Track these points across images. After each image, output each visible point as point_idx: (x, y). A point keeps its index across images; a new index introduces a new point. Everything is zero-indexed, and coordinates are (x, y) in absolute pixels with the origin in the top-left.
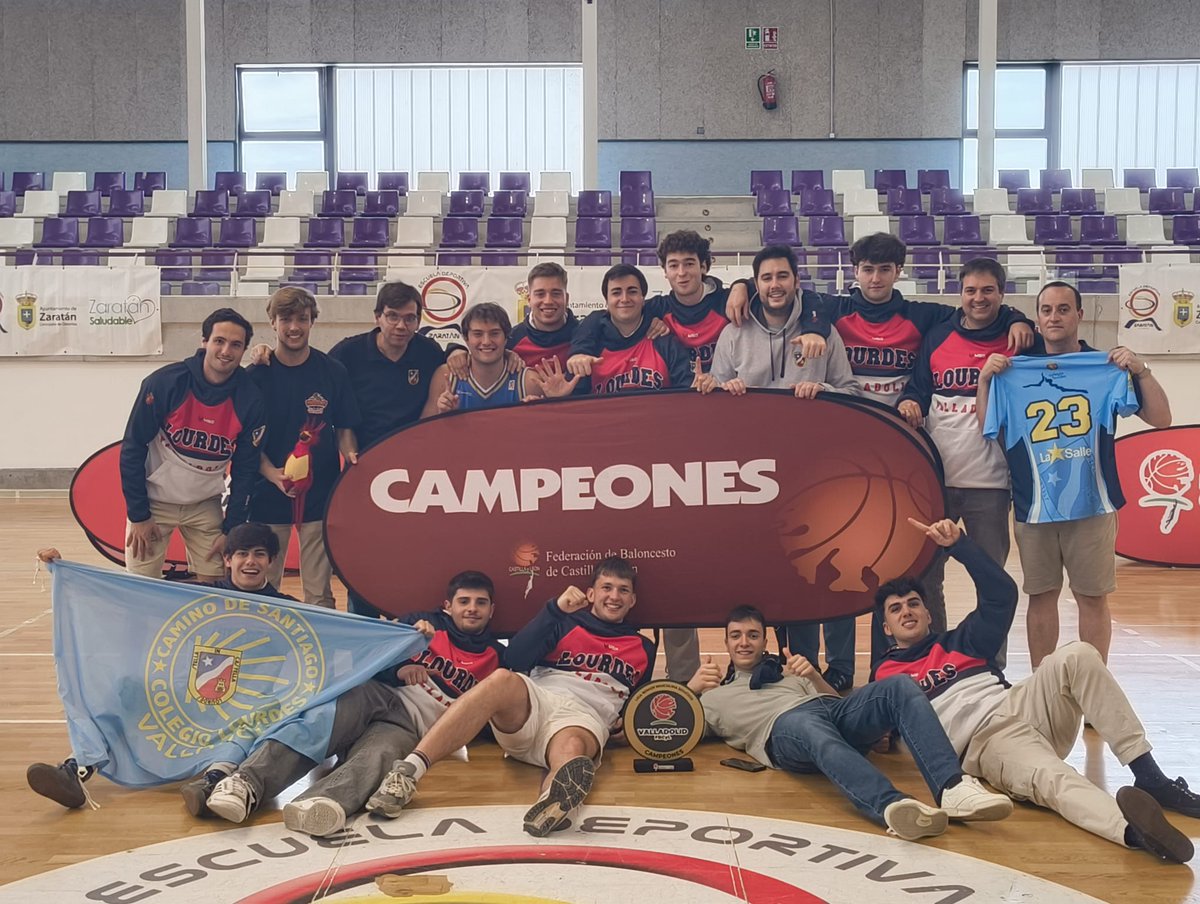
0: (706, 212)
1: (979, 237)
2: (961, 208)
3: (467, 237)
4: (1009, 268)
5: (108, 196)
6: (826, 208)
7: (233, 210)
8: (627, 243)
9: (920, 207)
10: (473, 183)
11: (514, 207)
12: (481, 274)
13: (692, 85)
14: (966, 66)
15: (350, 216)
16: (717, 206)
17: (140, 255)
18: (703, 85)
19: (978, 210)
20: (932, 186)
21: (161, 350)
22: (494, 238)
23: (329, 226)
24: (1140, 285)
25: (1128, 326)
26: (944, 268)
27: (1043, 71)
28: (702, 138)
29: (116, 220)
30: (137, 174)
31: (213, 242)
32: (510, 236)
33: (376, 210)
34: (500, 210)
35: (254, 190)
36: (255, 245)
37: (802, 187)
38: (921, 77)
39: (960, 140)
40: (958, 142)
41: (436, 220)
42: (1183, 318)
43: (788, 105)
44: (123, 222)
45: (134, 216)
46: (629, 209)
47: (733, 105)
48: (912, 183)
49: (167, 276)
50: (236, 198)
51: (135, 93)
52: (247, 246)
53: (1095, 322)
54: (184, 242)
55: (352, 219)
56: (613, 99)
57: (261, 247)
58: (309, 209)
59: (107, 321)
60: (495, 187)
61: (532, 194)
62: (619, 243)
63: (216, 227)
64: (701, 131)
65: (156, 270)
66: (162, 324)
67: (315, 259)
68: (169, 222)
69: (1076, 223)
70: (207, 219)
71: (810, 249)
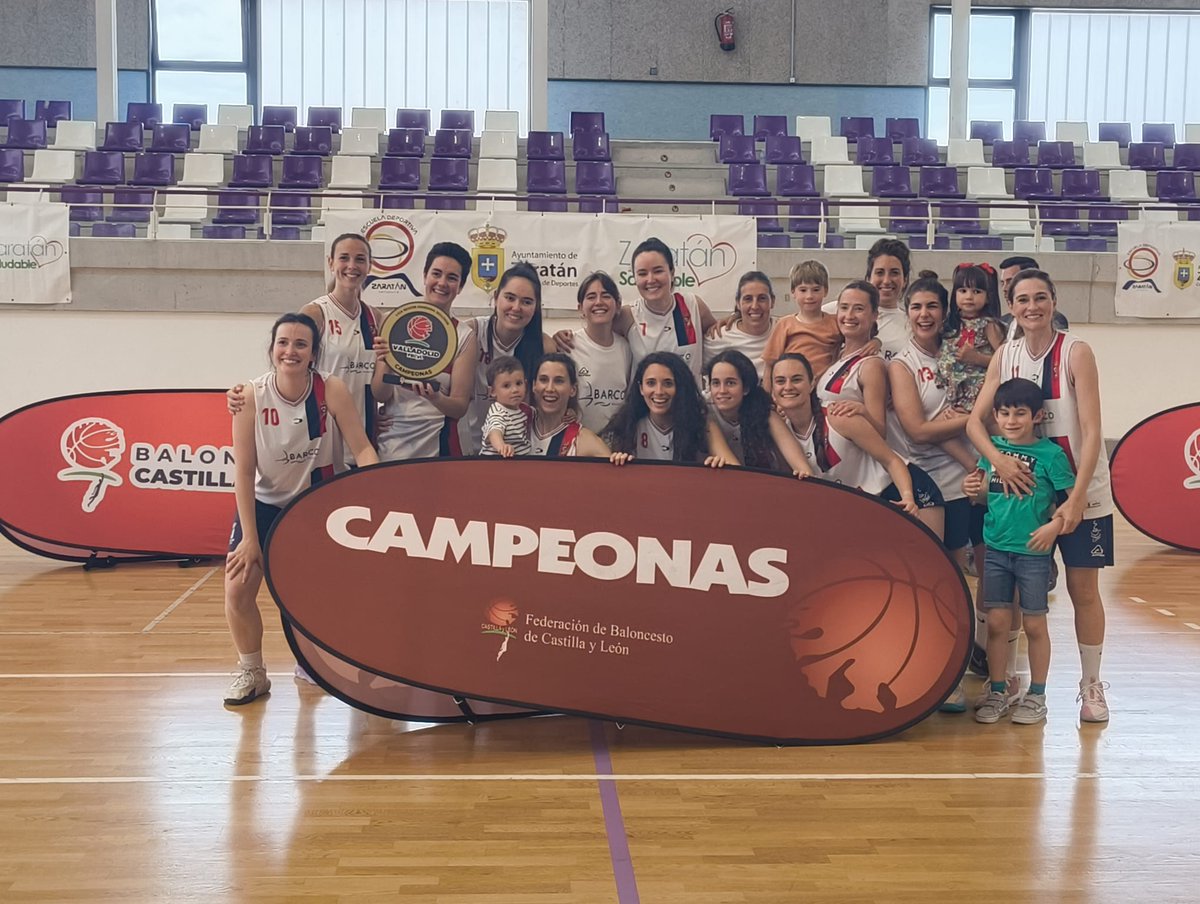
0: (665, 158)
1: (957, 191)
2: (934, 159)
3: (408, 179)
4: (991, 223)
5: (6, 126)
6: (794, 156)
7: (148, 145)
8: (583, 188)
9: (892, 158)
10: (412, 121)
11: (458, 147)
12: (431, 218)
13: (645, 22)
14: (933, 10)
15: (278, 154)
16: (676, 151)
17: (45, 190)
18: (657, 23)
19: (952, 161)
20: (901, 135)
21: (70, 298)
22: (438, 180)
23: (257, 165)
24: (1139, 244)
25: (1126, 287)
26: (933, 222)
27: (1012, 18)
28: (655, 79)
29: (16, 152)
30: (38, 102)
31: (126, 180)
32: (455, 179)
33: (307, 147)
34: (442, 150)
35: (171, 122)
36: (174, 184)
37: (765, 134)
38: (886, 20)
39: (926, 88)
40: (923, 90)
41: (374, 159)
42: (1183, 279)
43: (746, 46)
44: (23, 154)
45: (36, 148)
46: (583, 153)
47: (688, 46)
48: (880, 132)
49: (77, 216)
50: (151, 131)
51: (35, 13)
52: (165, 185)
53: (1092, 283)
54: (94, 178)
55: (281, 157)
56: (561, 35)
57: (180, 186)
58: (232, 146)
59: (7, 264)
60: (435, 126)
61: (477, 134)
62: (574, 189)
63: (130, 163)
64: (654, 71)
65: (64, 209)
66: (71, 269)
67: (242, 199)
68: (76, 156)
69: (1057, 178)
70: (119, 154)
71: (780, 199)
